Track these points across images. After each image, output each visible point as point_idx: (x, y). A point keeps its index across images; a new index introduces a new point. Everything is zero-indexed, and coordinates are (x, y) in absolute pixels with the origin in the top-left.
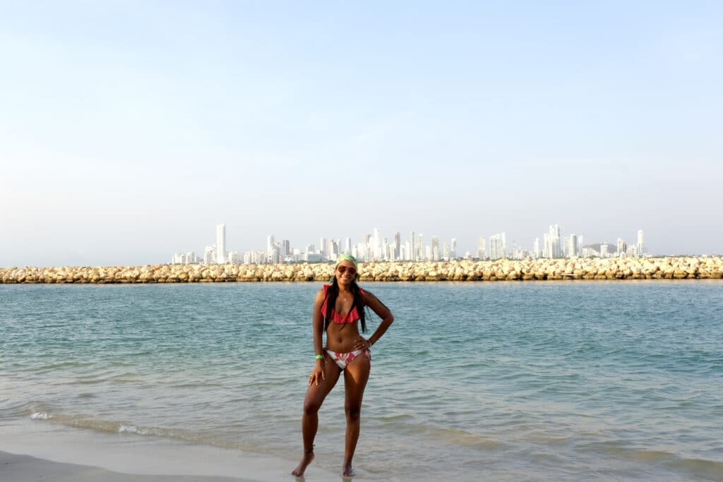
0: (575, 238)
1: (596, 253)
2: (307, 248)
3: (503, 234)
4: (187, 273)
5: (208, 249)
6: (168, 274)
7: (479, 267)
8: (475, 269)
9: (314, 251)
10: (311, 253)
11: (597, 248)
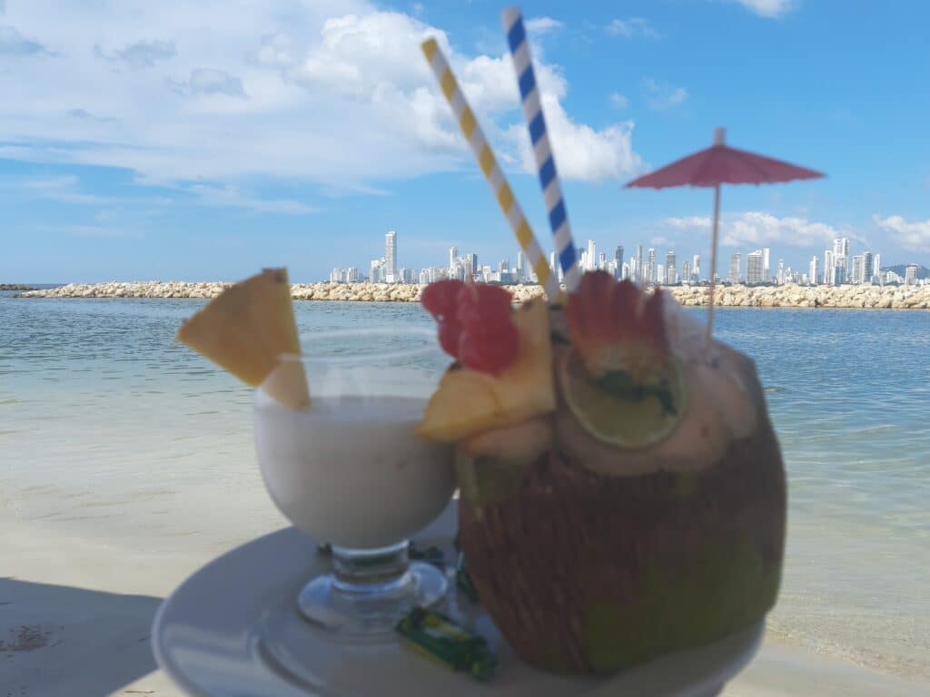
0: (869, 259)
1: (898, 279)
2: (500, 264)
3: (767, 251)
4: (372, 294)
5: (375, 264)
6: (348, 295)
7: (755, 295)
8: (750, 296)
9: (508, 269)
10: (505, 271)
11: (900, 270)
